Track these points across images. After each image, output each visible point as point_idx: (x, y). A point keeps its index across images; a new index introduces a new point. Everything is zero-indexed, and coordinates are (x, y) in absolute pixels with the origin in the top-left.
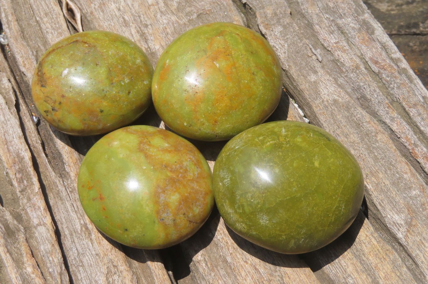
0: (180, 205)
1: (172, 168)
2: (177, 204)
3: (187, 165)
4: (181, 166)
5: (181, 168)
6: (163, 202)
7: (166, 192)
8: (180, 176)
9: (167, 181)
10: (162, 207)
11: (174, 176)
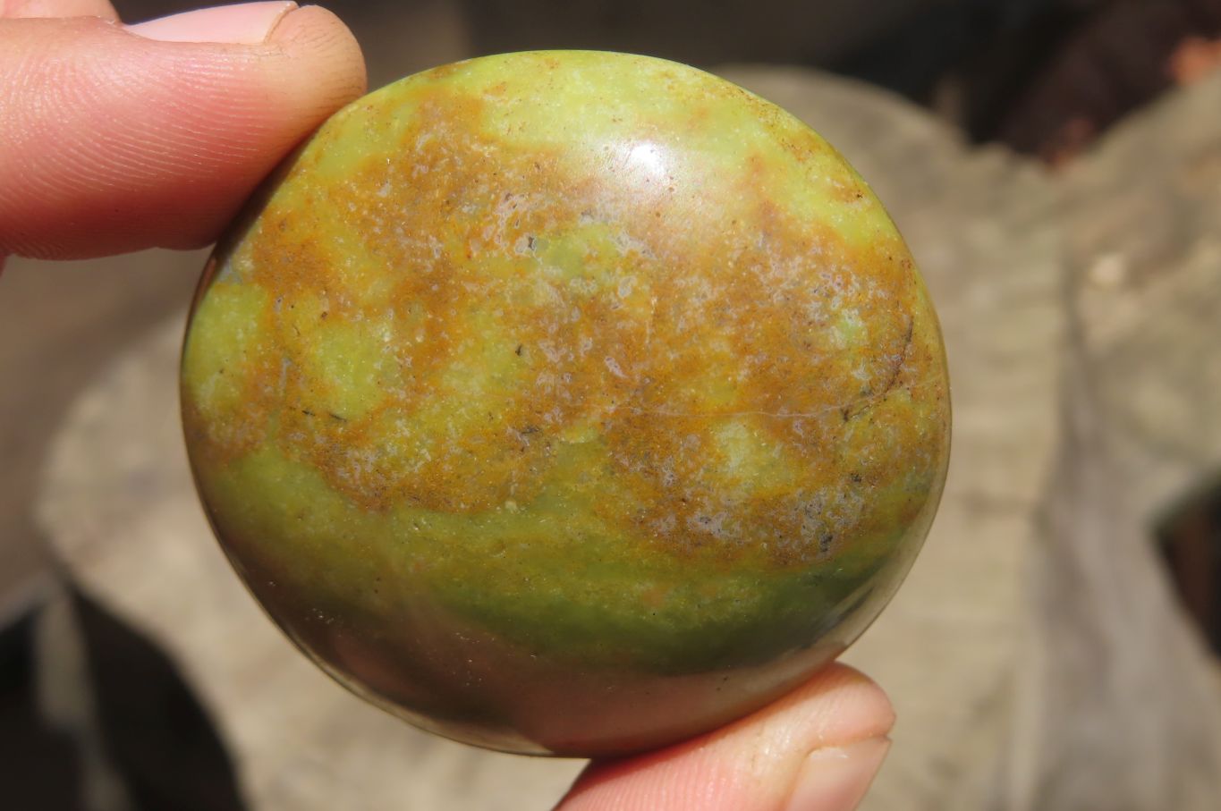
0: (790, 433)
1: (554, 397)
2: (778, 448)
3: (559, 286)
4: (554, 328)
5: (567, 334)
6: (736, 527)
7: (687, 492)
8: (618, 372)
9: (625, 462)
10: (764, 535)
11: (611, 408)
